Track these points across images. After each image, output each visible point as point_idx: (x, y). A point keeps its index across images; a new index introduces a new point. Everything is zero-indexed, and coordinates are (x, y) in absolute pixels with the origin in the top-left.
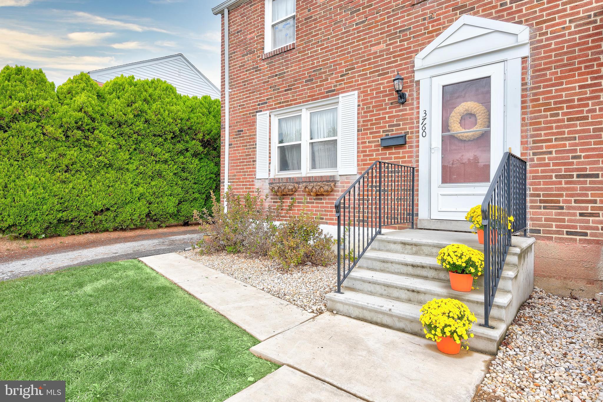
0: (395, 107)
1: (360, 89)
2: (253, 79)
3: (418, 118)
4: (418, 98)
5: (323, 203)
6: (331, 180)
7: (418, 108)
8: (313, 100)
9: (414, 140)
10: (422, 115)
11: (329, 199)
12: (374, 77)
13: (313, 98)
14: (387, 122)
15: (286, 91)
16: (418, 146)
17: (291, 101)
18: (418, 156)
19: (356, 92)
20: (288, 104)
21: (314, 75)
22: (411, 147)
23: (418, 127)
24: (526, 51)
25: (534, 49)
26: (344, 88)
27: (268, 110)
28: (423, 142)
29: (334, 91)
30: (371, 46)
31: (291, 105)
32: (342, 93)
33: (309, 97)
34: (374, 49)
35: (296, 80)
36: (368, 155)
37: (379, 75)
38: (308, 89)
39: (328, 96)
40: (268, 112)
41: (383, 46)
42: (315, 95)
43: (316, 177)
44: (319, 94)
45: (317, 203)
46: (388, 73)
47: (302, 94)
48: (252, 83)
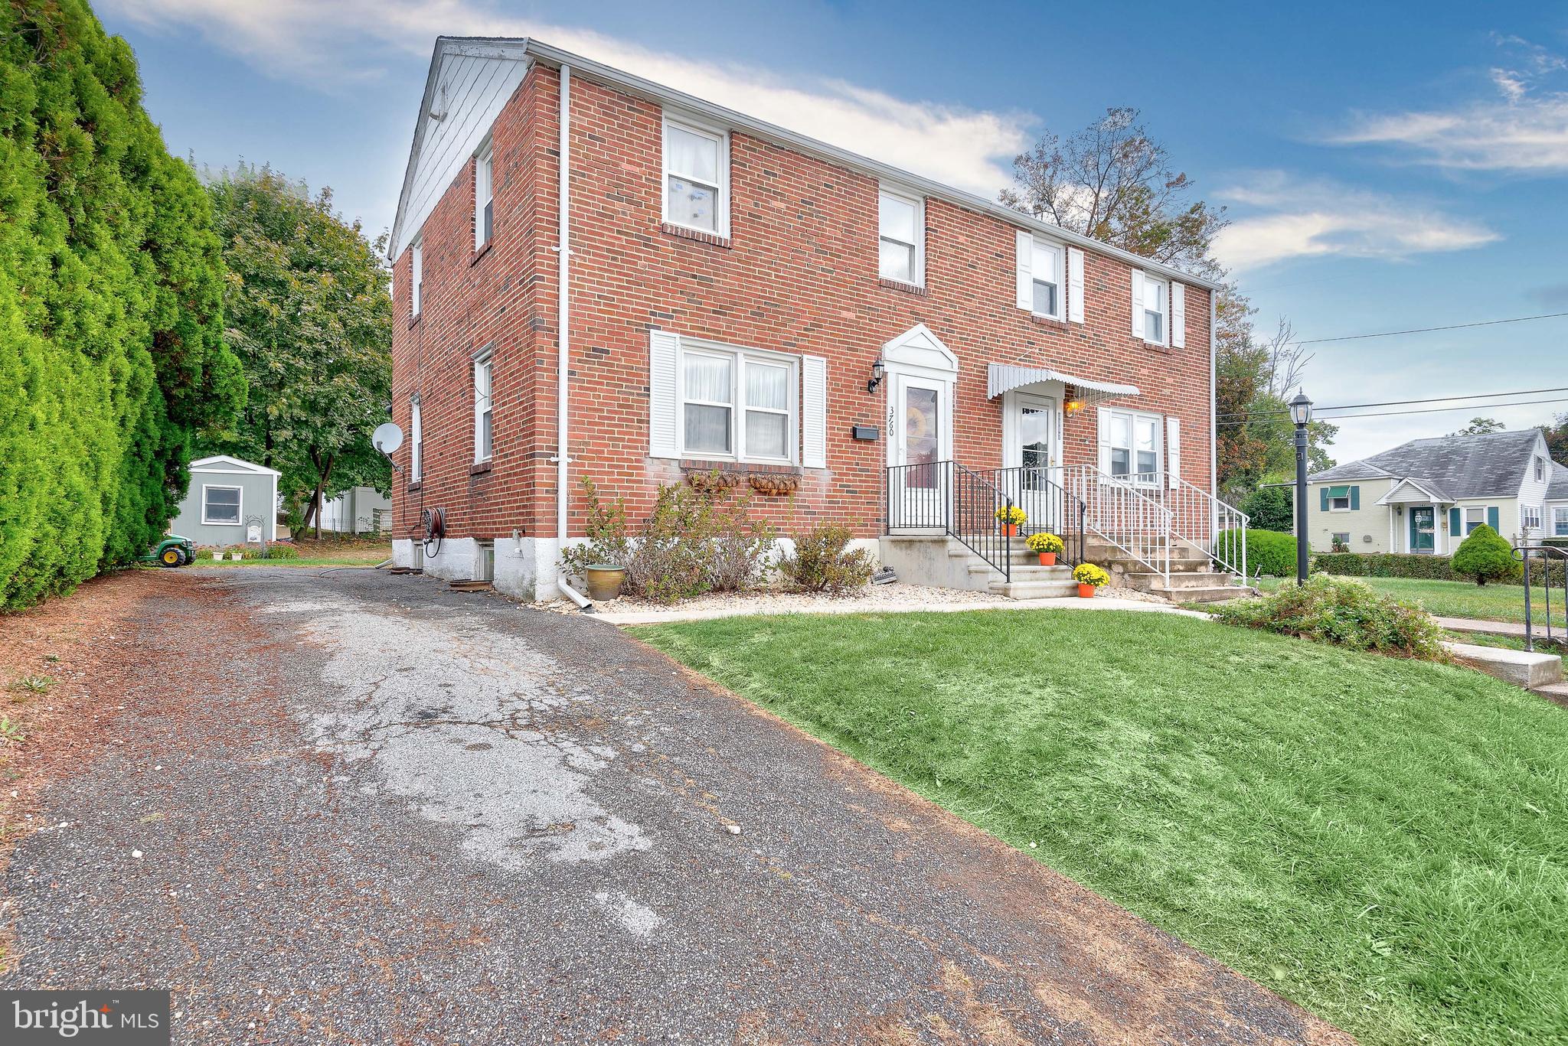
0: (864, 394)
1: (827, 356)
2: (640, 258)
3: (885, 413)
4: (885, 391)
5: (779, 506)
6: (793, 473)
7: (885, 402)
8: (762, 346)
9: (881, 436)
10: (889, 411)
11: (787, 500)
12: (843, 348)
13: (761, 342)
14: (856, 409)
15: (715, 312)
16: (885, 445)
17: (724, 333)
18: (885, 456)
19: (824, 359)
20: (718, 335)
21: (766, 310)
22: (879, 444)
23: (885, 423)
24: (954, 378)
25: (958, 378)
26: (807, 347)
27: (677, 331)
28: (891, 441)
29: (794, 345)
30: (840, 308)
31: (725, 340)
32: (808, 353)
33: (756, 339)
34: (844, 314)
35: (735, 304)
36: (837, 446)
37: (849, 349)
38: (756, 327)
39: (786, 350)
40: (677, 335)
41: (851, 315)
42: (766, 340)
43: (770, 467)
44: (771, 341)
45: (770, 506)
46: (857, 350)
47: (745, 331)
48: (635, 263)
